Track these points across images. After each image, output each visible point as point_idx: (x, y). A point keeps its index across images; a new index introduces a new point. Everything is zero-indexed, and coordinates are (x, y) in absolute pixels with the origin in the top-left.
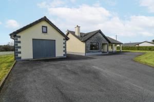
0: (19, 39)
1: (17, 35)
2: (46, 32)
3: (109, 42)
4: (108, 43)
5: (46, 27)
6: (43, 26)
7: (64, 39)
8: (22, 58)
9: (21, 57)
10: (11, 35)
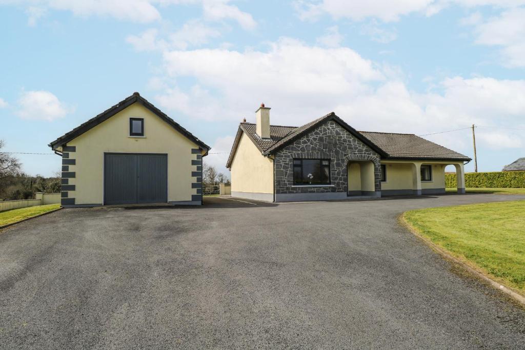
0: (72, 155)
1: (69, 145)
2: (142, 134)
3: (383, 155)
4: (375, 156)
5: (142, 120)
6: (131, 119)
7: (194, 151)
8: (77, 202)
9: (73, 200)
10: (53, 145)
